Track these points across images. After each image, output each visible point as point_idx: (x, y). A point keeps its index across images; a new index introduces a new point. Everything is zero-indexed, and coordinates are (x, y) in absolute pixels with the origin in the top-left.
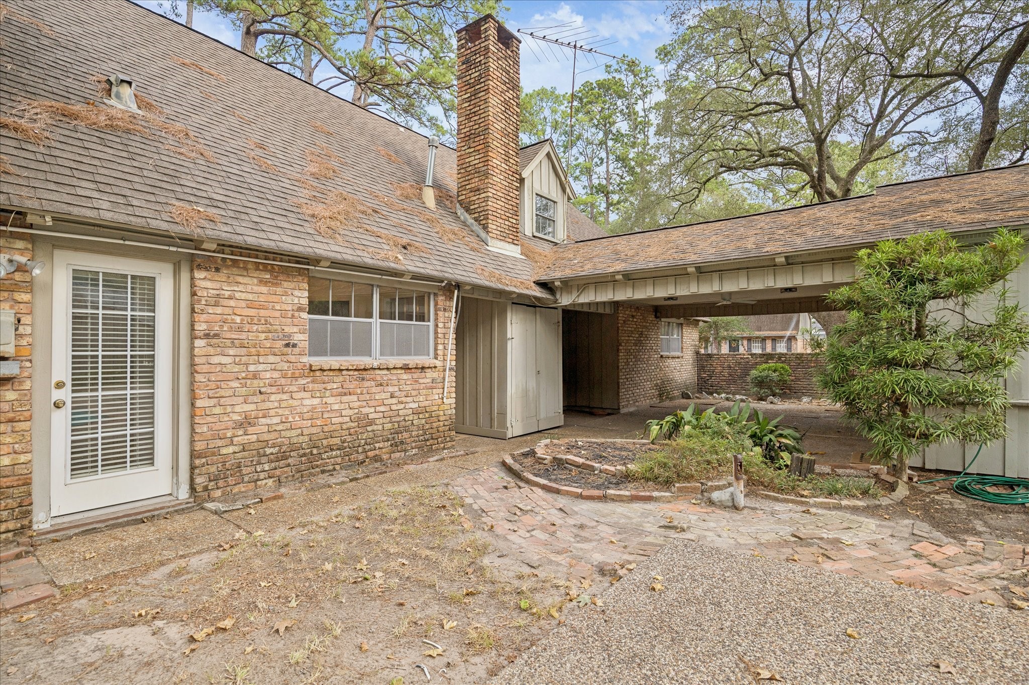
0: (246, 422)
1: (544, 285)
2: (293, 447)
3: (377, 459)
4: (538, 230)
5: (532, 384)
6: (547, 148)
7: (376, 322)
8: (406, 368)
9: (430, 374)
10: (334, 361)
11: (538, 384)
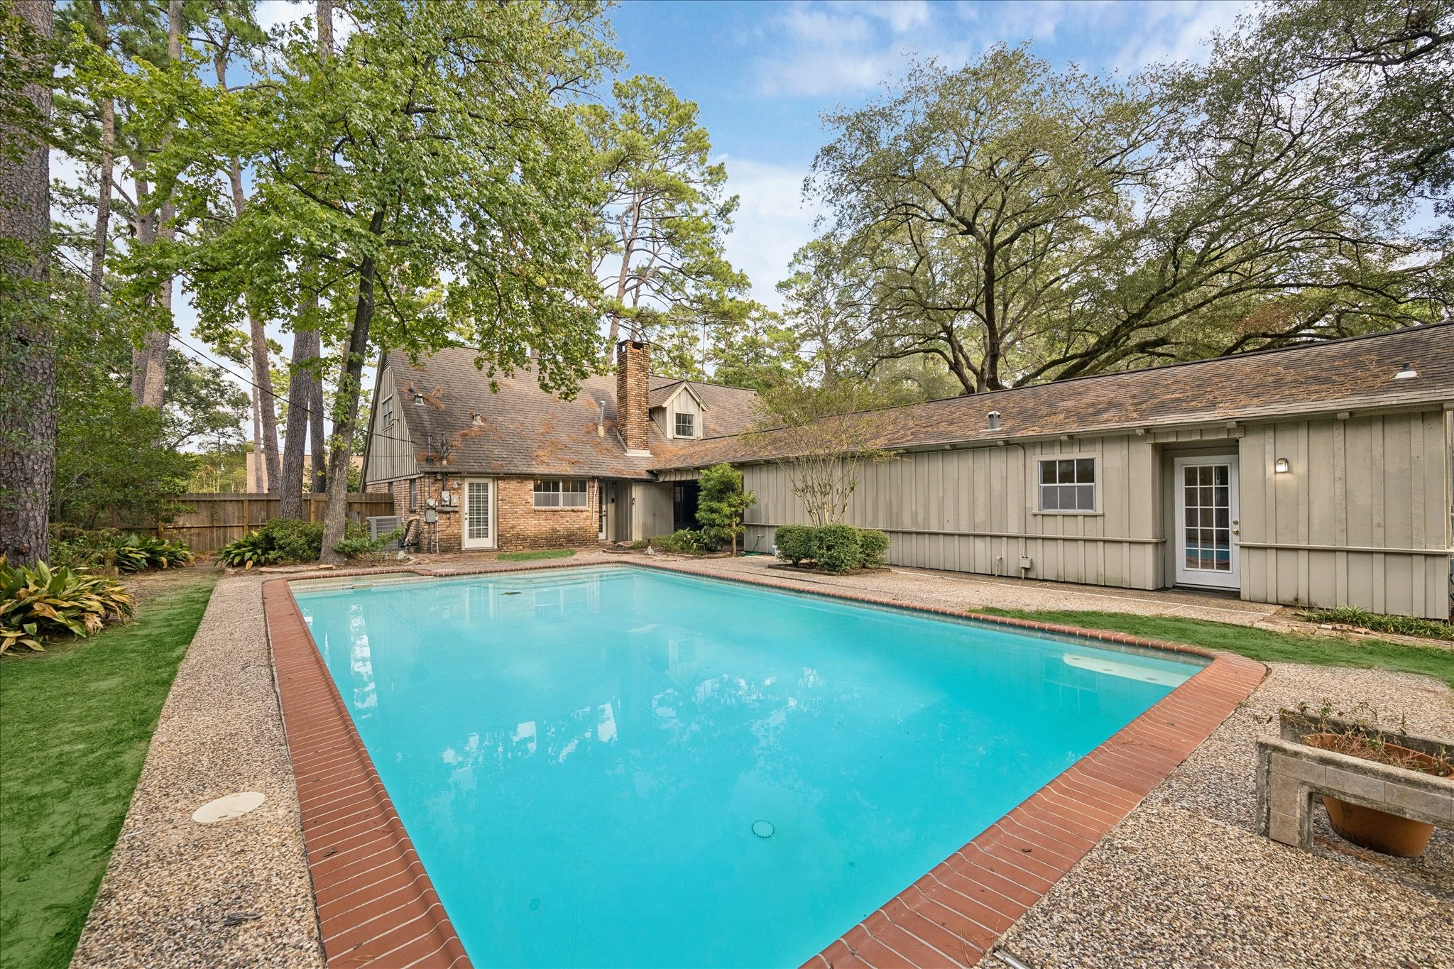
0: (513, 527)
1: (650, 472)
2: (529, 537)
3: (561, 545)
4: (678, 433)
5: (650, 520)
6: (685, 385)
7: (561, 493)
8: (573, 511)
9: (585, 514)
10: (543, 508)
11: (654, 521)
